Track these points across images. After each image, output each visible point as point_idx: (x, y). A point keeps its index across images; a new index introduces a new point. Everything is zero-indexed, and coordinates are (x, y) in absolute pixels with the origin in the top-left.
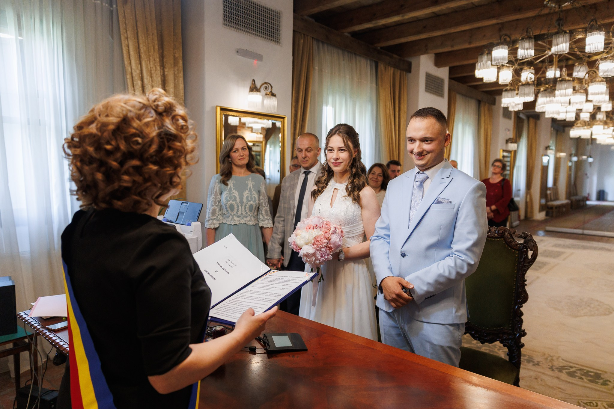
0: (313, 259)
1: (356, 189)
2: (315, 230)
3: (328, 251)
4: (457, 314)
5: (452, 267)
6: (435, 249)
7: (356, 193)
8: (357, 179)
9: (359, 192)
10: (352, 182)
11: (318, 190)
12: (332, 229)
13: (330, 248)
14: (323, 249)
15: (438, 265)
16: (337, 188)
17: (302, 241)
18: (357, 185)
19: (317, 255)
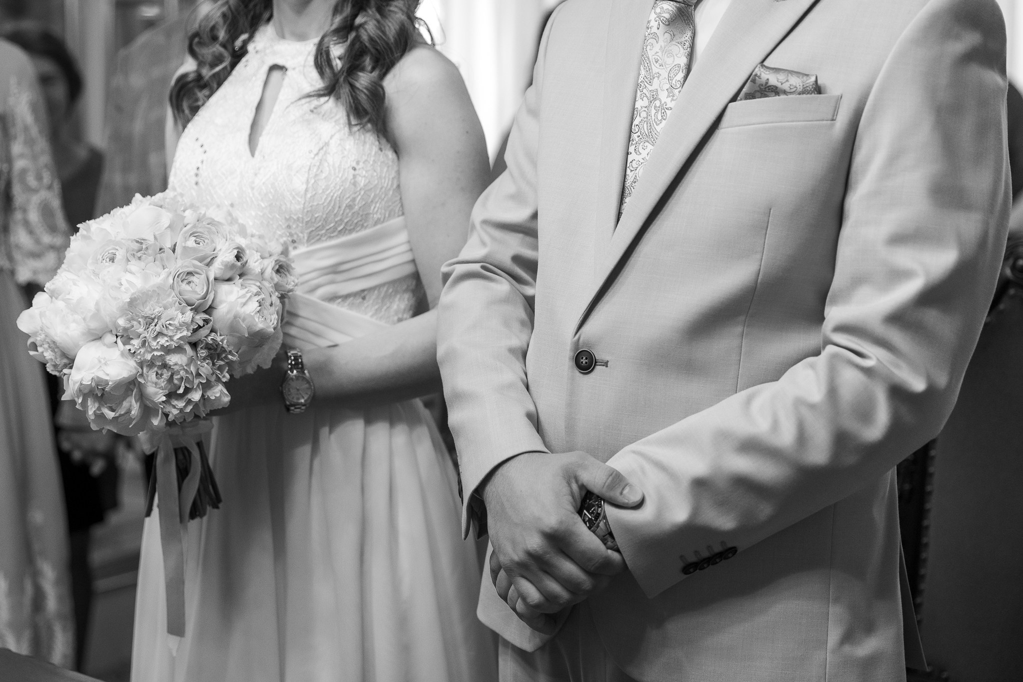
0: (129, 411)
1: (368, 62)
2: (134, 266)
3: (206, 368)
4: (847, 649)
5: (812, 407)
6: (739, 329)
7: (364, 79)
8: (372, 11)
9: (383, 76)
10: (346, 29)
11: (199, 77)
12: (226, 256)
13: (215, 352)
14: (174, 359)
15: (749, 401)
16: (280, 62)
17: (73, 326)
18: (371, 39)
19: (151, 390)
